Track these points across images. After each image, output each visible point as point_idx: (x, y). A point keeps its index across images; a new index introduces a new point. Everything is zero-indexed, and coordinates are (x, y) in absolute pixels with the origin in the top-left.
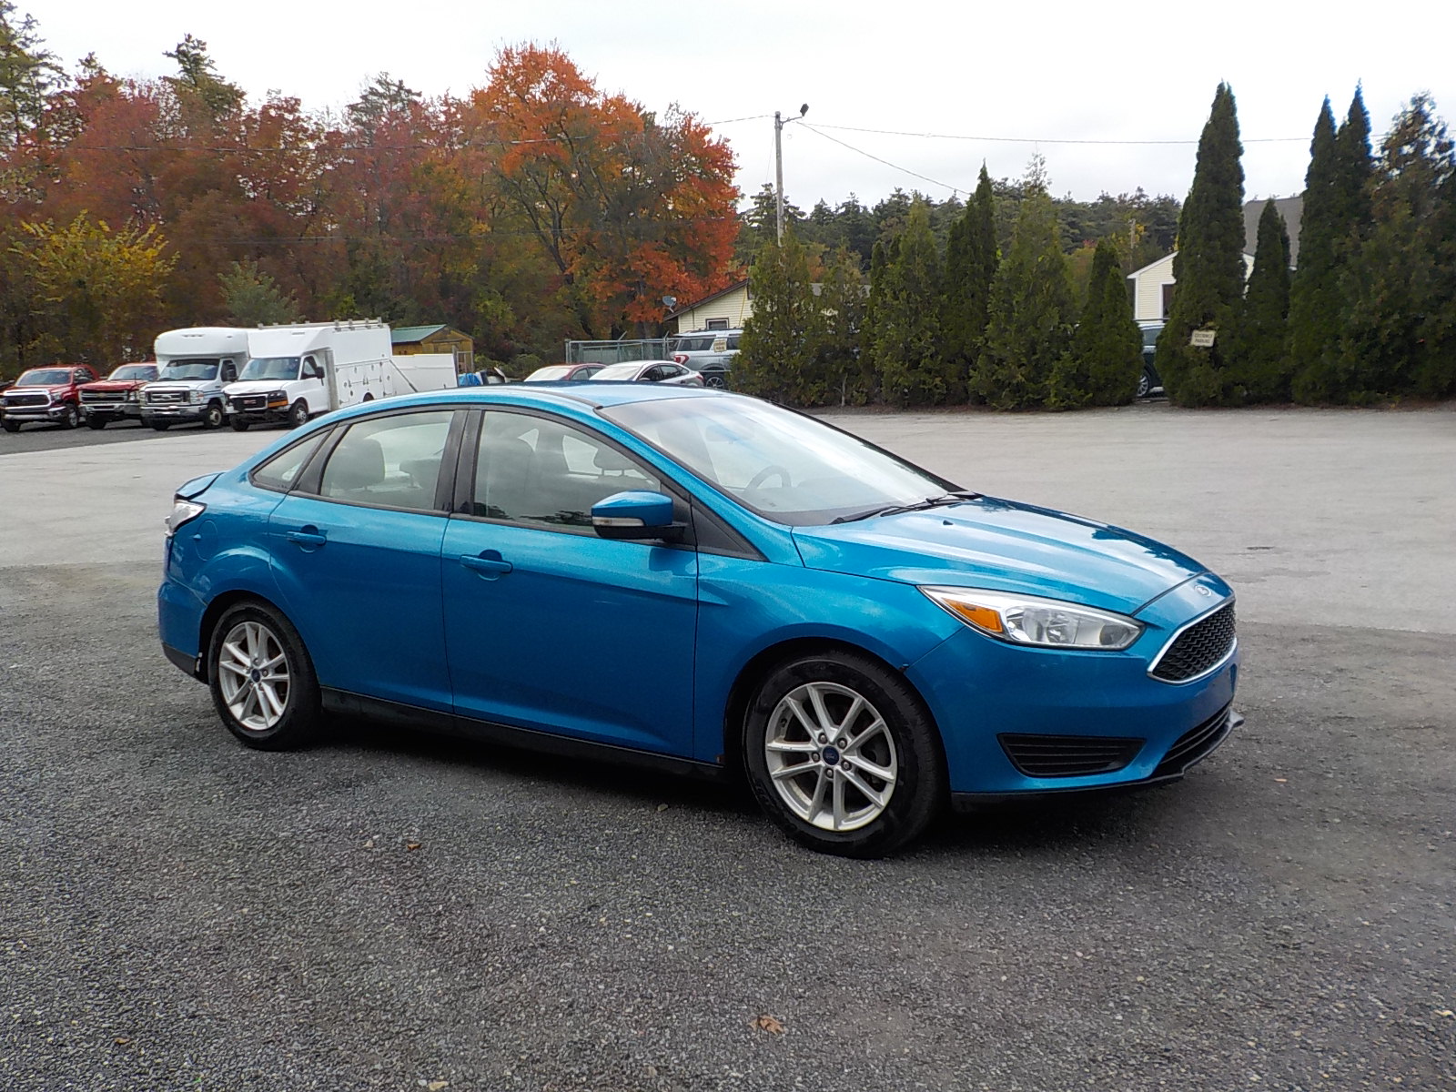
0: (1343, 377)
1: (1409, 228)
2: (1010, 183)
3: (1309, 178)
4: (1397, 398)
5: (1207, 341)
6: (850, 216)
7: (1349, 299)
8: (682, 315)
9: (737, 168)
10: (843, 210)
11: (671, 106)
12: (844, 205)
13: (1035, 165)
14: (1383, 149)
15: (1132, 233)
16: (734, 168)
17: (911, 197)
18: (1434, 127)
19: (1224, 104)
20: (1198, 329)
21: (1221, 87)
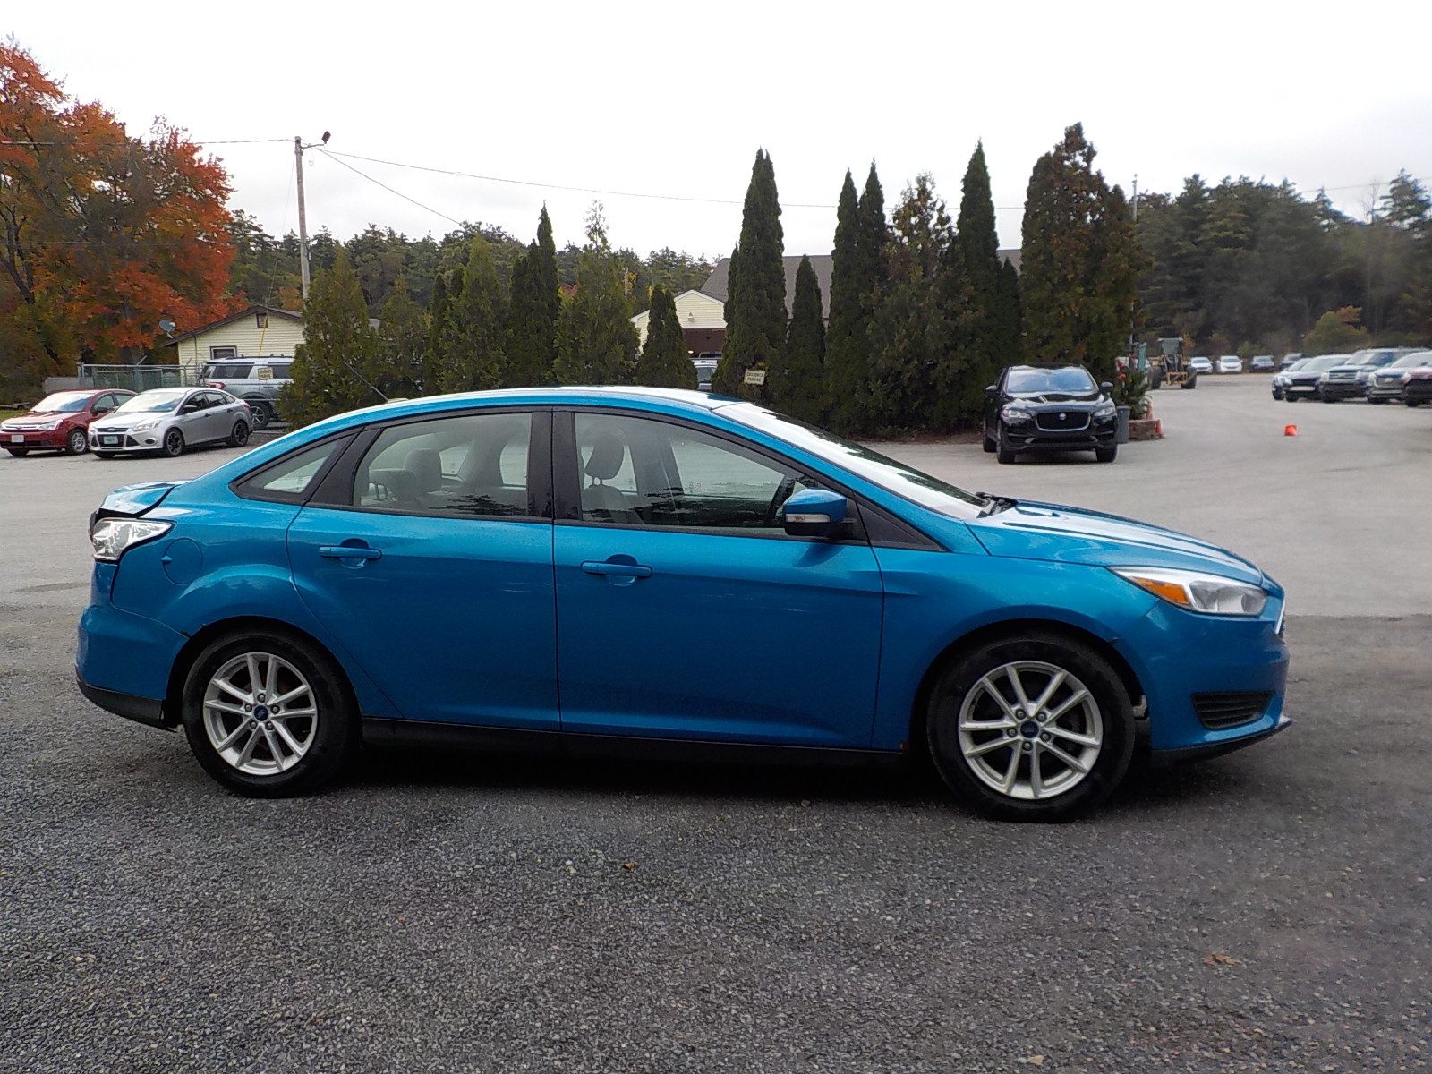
0: (873, 413)
1: (924, 287)
2: (483, 227)
3: (837, 240)
4: (915, 432)
5: (759, 380)
6: (324, 248)
7: (877, 346)
8: (181, 342)
9: (231, 190)
10: (315, 242)
11: (157, 118)
12: (316, 238)
13: (594, 210)
14: (894, 219)
15: (626, 280)
16: (227, 190)
17: (385, 234)
18: (935, 204)
19: (763, 171)
20: (750, 368)
21: (760, 153)
